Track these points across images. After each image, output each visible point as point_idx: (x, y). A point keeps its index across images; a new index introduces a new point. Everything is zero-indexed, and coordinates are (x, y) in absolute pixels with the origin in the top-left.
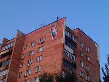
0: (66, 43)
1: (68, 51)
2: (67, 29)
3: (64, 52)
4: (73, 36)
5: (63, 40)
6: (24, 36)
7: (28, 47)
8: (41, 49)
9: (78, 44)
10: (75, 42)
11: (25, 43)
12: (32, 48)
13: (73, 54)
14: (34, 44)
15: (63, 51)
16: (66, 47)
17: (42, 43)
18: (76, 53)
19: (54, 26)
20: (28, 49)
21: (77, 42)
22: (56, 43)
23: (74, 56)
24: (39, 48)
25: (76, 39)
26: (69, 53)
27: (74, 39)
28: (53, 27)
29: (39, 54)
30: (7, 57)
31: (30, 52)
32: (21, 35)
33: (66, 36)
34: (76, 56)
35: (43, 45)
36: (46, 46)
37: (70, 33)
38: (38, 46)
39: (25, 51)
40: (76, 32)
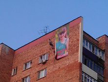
0: (85, 62)
1: (89, 76)
2: (87, 37)
3: (83, 77)
5: (79, 57)
6: (13, 52)
7: (19, 72)
8: (43, 74)
9: (106, 63)
10: (100, 60)
12: (27, 73)
13: (99, 80)
14: (29, 66)
15: (81, 76)
16: (86, 69)
17: (44, 63)
18: (103, 79)
19: (63, 32)
20: (21, 74)
21: (104, 58)
22: (67, 62)
24: (39, 72)
25: (103, 53)
26: (92, 78)
27: (99, 54)
28: (61, 34)
31: (23, 79)
32: (7, 50)
33: (84, 49)
35: (45, 66)
37: (90, 43)
38: (38, 69)
39: (14, 79)
40: (102, 41)
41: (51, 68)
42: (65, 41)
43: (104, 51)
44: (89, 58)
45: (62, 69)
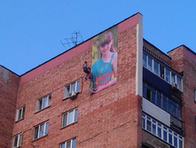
0: (148, 95)
1: (155, 120)
2: (149, 50)
3: (144, 122)
5: (137, 86)
6: (16, 79)
7: (29, 114)
8: (71, 118)
9: (186, 96)
10: (175, 91)
11: (21, 101)
12: (43, 117)
13: (173, 127)
14: (46, 103)
15: (142, 120)
16: (149, 106)
17: (74, 98)
18: (180, 125)
20: (31, 119)
21: (181, 88)
22: (116, 96)
23: (177, 132)
24: (65, 114)
25: (179, 79)
26: (160, 123)
27: (172, 81)
29: (65, 134)
31: (37, 127)
32: (6, 76)
33: (145, 72)
34: (181, 132)
35: (76, 103)
36: (86, 106)
37: (157, 61)
38: (62, 109)
39: (20, 127)
40: (177, 57)
41: (85, 107)
42: (112, 58)
43: (181, 75)
44: (154, 87)
45: (107, 108)
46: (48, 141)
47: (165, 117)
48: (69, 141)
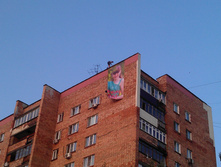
0: (143, 106)
1: (148, 123)
2: (145, 77)
3: (141, 124)
4: (158, 89)
5: (137, 101)
6: (58, 95)
7: (66, 118)
8: (93, 121)
9: (168, 107)
10: (161, 104)
11: (61, 109)
12: (75, 120)
13: (159, 128)
14: (78, 111)
15: (139, 122)
16: (144, 114)
17: (95, 108)
18: (164, 126)
19: (117, 72)
20: (67, 121)
21: (165, 102)
22: (122, 107)
23: (162, 131)
24: (89, 118)
25: (164, 96)
26: (151, 125)
27: (159, 97)
29: (89, 132)
30: (25, 141)
32: (52, 93)
33: (142, 91)
34: (164, 131)
35: (97, 111)
36: (103, 113)
38: (87, 115)
39: (60, 126)
40: (163, 82)
43: (165, 94)
44: (147, 101)
45: (117, 115)
46: (78, 136)
47: (154, 121)
48: (91, 136)
